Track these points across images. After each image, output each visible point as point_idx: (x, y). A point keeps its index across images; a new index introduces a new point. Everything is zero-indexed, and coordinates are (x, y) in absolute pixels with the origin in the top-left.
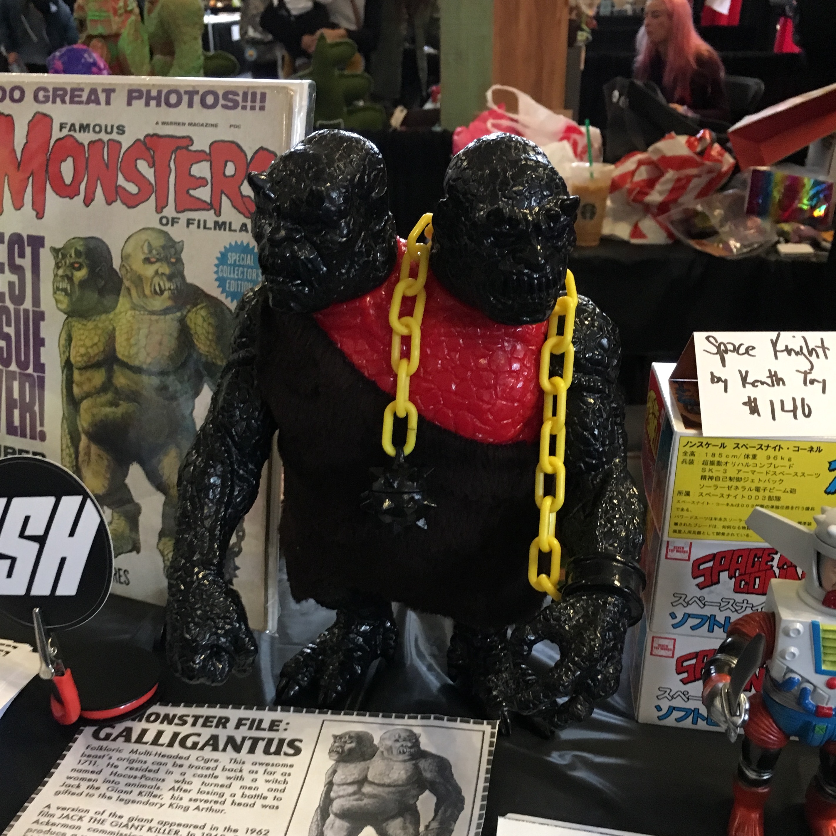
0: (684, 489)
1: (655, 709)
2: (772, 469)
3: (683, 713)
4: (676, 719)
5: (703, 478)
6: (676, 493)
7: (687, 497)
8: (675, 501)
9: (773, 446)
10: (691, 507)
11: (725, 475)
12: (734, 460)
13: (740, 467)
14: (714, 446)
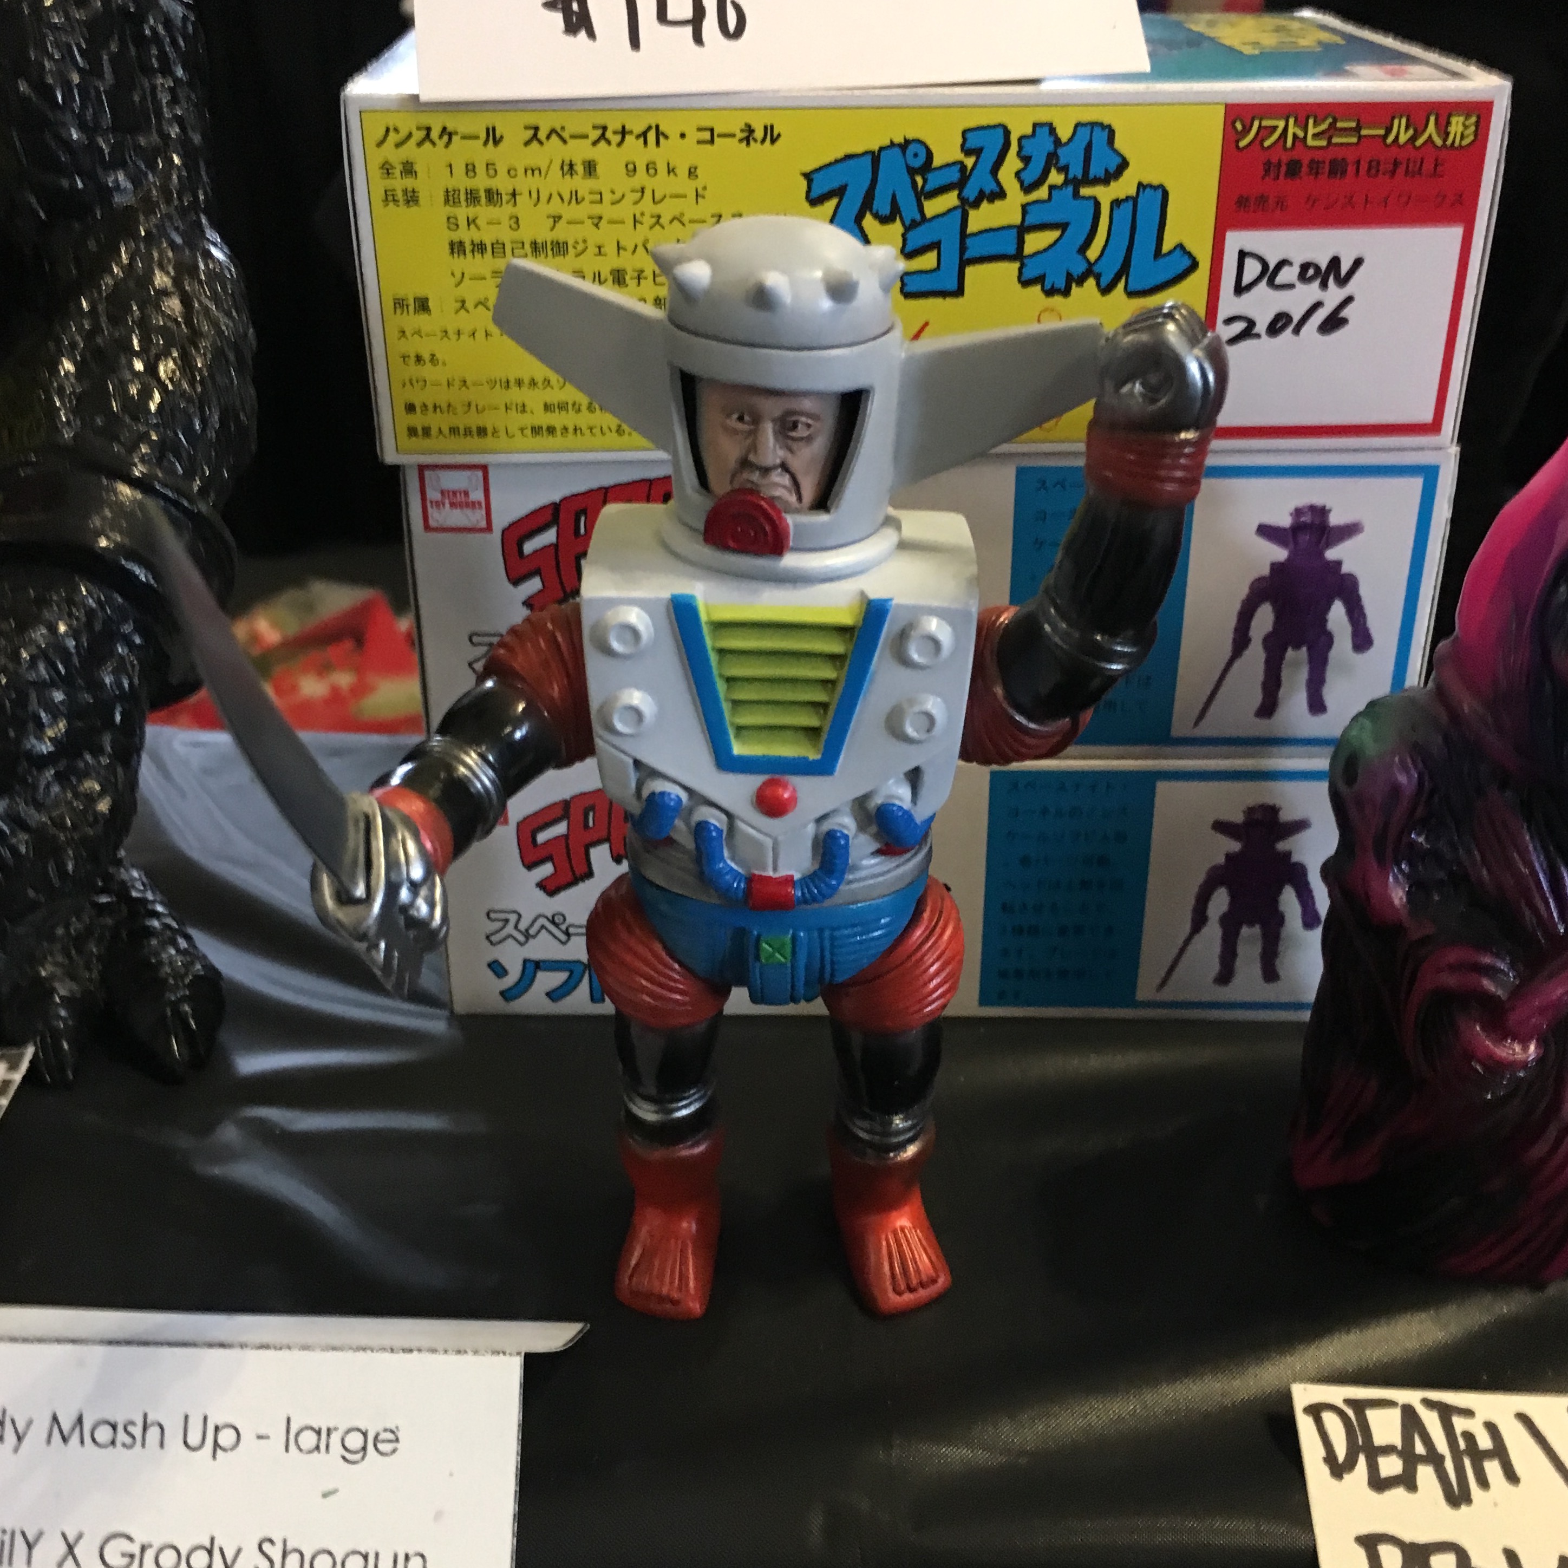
0: (410, 292)
1: (490, 973)
2: (647, 204)
3: (562, 977)
4: (548, 994)
5: (457, 248)
6: (388, 305)
7: (423, 318)
8: (393, 334)
9: (639, 129)
10: (443, 349)
11: (516, 235)
12: (533, 182)
13: (556, 206)
14: (464, 137)
